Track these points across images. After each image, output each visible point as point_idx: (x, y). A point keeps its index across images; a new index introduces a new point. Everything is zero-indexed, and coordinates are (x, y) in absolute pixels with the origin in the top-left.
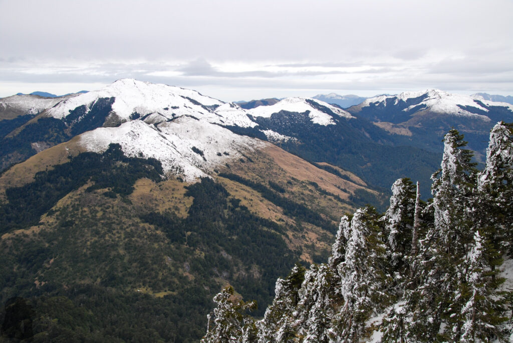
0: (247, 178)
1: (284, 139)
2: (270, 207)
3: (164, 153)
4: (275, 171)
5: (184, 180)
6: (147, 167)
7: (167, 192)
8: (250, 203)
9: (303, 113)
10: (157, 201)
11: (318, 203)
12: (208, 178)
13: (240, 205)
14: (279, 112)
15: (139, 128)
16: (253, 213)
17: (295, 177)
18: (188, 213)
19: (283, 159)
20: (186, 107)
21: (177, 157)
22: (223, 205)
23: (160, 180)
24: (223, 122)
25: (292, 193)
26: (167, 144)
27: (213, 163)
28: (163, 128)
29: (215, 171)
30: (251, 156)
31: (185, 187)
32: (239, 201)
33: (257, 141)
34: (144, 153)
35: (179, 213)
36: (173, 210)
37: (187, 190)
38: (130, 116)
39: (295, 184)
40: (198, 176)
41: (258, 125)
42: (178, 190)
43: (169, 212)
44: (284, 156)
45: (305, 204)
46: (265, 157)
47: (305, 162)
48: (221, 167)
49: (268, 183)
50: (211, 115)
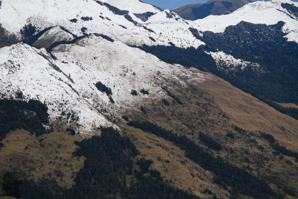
0: (169, 128)
1: (241, 66)
2: (195, 172)
3: (53, 92)
4: (211, 117)
5: (77, 132)
6: (26, 113)
7: (50, 149)
8: (165, 167)
9: (273, 26)
10: (33, 163)
11: (269, 166)
12: (112, 128)
13: (150, 169)
14: (238, 25)
15: (21, 55)
16: (167, 181)
17: (240, 126)
18: (74, 181)
19: (228, 99)
20: (103, 18)
21: (72, 98)
22: (127, 169)
23: (43, 131)
24: (155, 41)
25: (232, 151)
26: (60, 79)
27: (123, 106)
28: (59, 53)
29: (123, 117)
30: (181, 95)
31: (76, 143)
32: (150, 162)
33: (193, 71)
34: (24, 93)
35: (61, 180)
36: (53, 176)
37: (78, 147)
38: (21, 30)
39: (238, 138)
40: (98, 126)
41: (204, 44)
42: (66, 146)
43: (47, 180)
44: (229, 93)
45: (248, 168)
46: (201, 96)
47: (262, 104)
48: (133, 111)
49: (197, 136)
50: (138, 29)
